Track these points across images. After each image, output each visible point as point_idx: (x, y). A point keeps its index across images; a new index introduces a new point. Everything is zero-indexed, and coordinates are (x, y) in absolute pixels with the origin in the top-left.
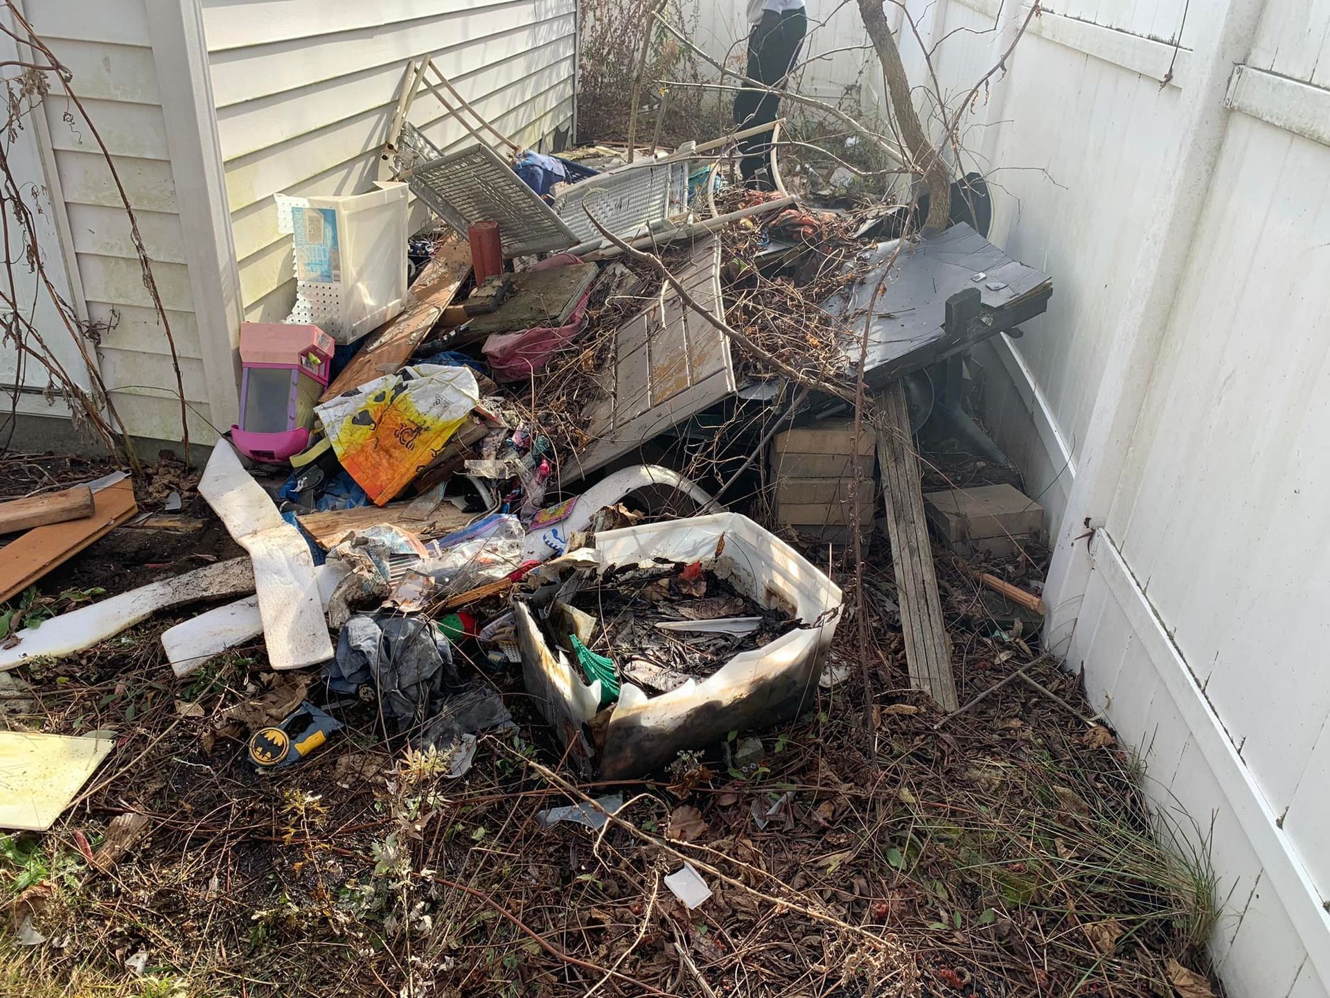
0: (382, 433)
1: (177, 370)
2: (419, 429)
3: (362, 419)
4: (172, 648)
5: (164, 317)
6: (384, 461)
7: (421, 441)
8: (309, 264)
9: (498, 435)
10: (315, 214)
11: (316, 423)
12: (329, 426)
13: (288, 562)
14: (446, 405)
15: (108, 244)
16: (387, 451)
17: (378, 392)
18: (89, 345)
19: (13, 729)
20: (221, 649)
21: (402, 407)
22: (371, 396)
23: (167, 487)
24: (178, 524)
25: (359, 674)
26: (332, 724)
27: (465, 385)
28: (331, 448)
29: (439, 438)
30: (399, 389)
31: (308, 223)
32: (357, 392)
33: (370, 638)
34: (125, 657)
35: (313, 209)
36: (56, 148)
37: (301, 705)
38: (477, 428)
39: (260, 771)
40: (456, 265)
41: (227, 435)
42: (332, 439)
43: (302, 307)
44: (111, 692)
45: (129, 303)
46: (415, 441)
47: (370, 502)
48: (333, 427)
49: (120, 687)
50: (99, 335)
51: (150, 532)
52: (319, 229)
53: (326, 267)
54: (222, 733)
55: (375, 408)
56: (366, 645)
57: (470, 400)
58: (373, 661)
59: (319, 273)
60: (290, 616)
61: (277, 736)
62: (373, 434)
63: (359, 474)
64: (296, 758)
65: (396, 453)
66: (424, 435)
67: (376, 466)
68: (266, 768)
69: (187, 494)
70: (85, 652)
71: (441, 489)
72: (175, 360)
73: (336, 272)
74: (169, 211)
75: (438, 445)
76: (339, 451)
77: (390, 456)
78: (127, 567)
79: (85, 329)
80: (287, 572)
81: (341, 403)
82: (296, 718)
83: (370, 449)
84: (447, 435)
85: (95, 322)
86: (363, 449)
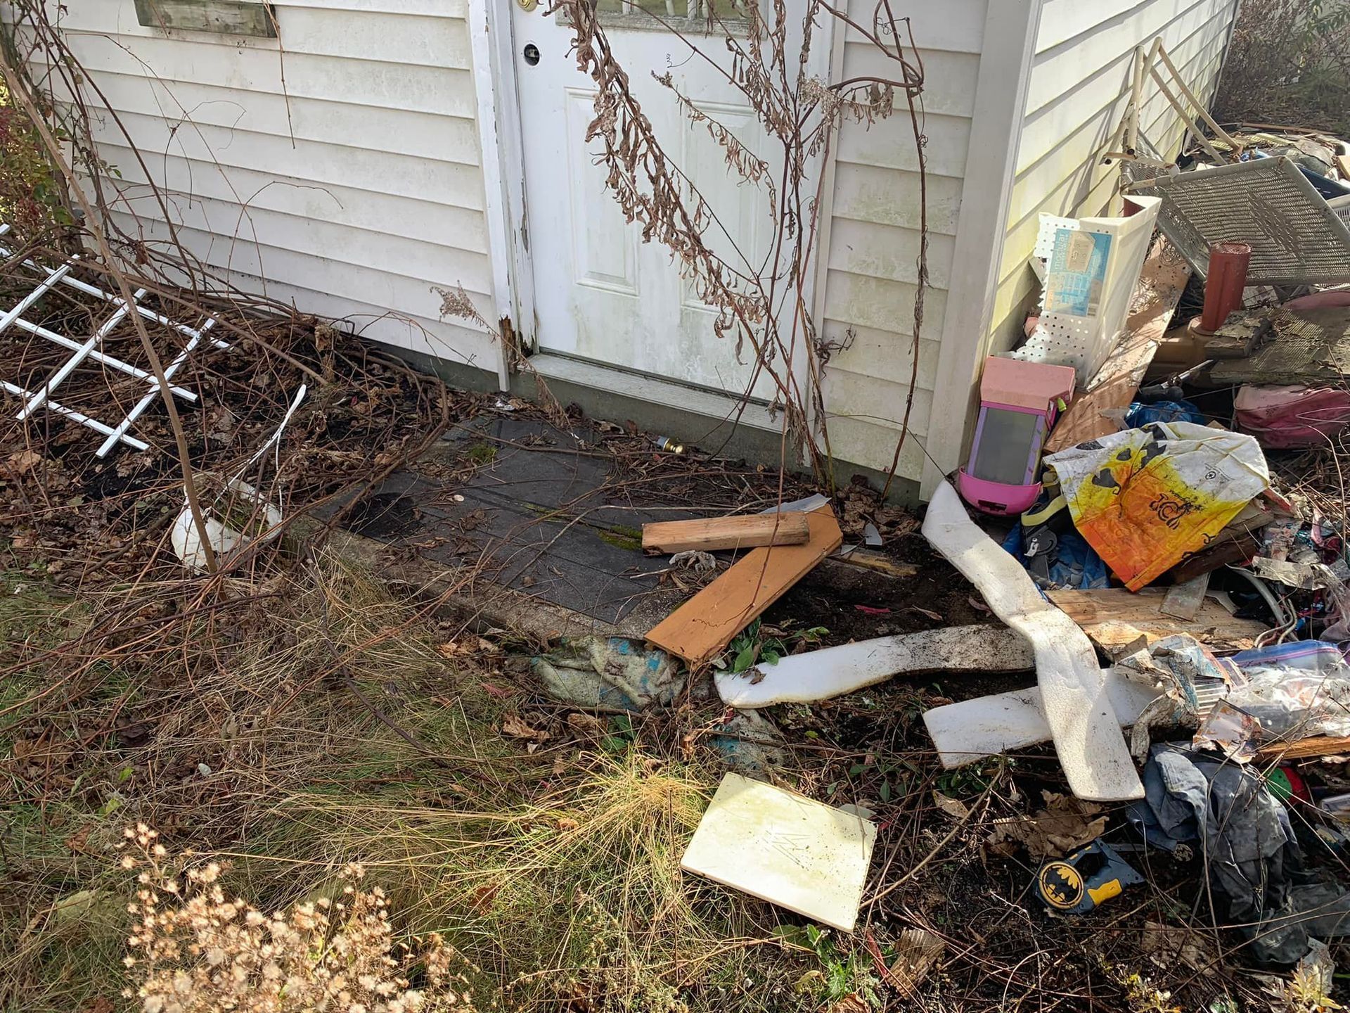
0: (1129, 501)
1: (909, 402)
2: (1187, 507)
3: (1103, 479)
4: (939, 732)
5: (917, 347)
6: (1136, 536)
7: (1188, 521)
8: (1061, 293)
9: (1288, 526)
10: (1084, 239)
11: (1046, 475)
12: (1066, 483)
13: (1073, 660)
14: (1224, 481)
15: (864, 261)
16: (1139, 525)
17: (1121, 449)
18: (816, 360)
19: (775, 784)
20: (997, 750)
21: (1160, 474)
22: (1114, 453)
23: (862, 517)
24: (888, 566)
25: (1180, 828)
26: (1131, 875)
27: (1250, 459)
28: (1067, 506)
29: (1215, 522)
30: (1154, 450)
31: (1072, 247)
32: (1095, 446)
33: (1196, 788)
34: (866, 720)
35: (1084, 233)
36: (839, 159)
37: (1094, 842)
38: (1261, 514)
39: (1048, 910)
40: (1165, 289)
41: (950, 478)
42: (1068, 499)
43: (1039, 339)
44: (861, 760)
45: (869, 324)
46: (1181, 520)
47: (1115, 583)
48: (1071, 485)
49: (870, 757)
50: (829, 355)
51: (861, 570)
52: (1085, 255)
53: (1082, 298)
54: (997, 849)
55: (1118, 467)
56: (1194, 797)
57: (1259, 480)
58: (1202, 817)
59: (1071, 304)
60: (1081, 729)
61: (1069, 873)
62: (1116, 500)
63: (1102, 546)
64: (1089, 907)
65: (1153, 530)
66: (1195, 516)
67: (1126, 541)
68: (1056, 910)
69: (884, 528)
70: (825, 703)
71: (1204, 580)
72: (912, 392)
73: (1094, 305)
74: (944, 232)
75: (1213, 529)
76: (1075, 513)
77: (1144, 531)
78: (840, 605)
79: (819, 347)
80: (1072, 673)
81: (1077, 457)
82: (1087, 856)
83: (1113, 517)
84: (1226, 519)
85: (826, 342)
86: (1104, 516)
